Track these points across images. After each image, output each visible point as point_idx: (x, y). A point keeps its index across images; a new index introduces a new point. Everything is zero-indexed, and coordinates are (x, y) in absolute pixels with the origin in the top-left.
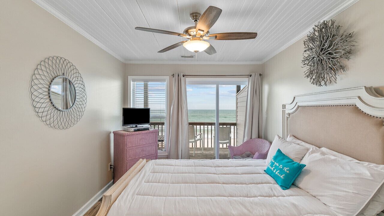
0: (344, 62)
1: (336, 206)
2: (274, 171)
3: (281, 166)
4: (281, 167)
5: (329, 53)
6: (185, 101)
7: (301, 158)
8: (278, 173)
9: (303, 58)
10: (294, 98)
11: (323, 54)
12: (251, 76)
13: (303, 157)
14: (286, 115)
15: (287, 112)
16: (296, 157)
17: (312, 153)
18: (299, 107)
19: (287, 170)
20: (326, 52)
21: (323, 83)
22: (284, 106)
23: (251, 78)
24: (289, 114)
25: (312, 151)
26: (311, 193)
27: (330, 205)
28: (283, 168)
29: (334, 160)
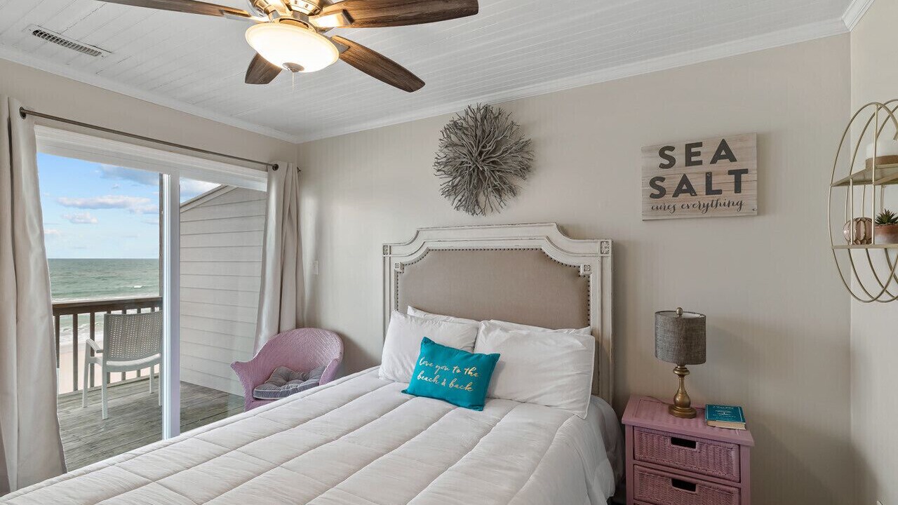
0: (517, 182)
1: (568, 401)
2: (443, 384)
3: (455, 368)
4: (457, 370)
5: (493, 162)
6: (35, 221)
7: (472, 345)
8: (455, 384)
9: (436, 158)
10: (418, 232)
11: (483, 161)
12: (276, 167)
13: (475, 343)
14: (393, 268)
15: (396, 260)
16: (463, 345)
17: (488, 333)
18: (428, 250)
19: (473, 372)
20: (488, 158)
21: (478, 211)
22: (387, 249)
23: (274, 173)
24: (403, 266)
25: (486, 329)
26: (518, 399)
27: (559, 403)
28: (463, 371)
29: (528, 336)
